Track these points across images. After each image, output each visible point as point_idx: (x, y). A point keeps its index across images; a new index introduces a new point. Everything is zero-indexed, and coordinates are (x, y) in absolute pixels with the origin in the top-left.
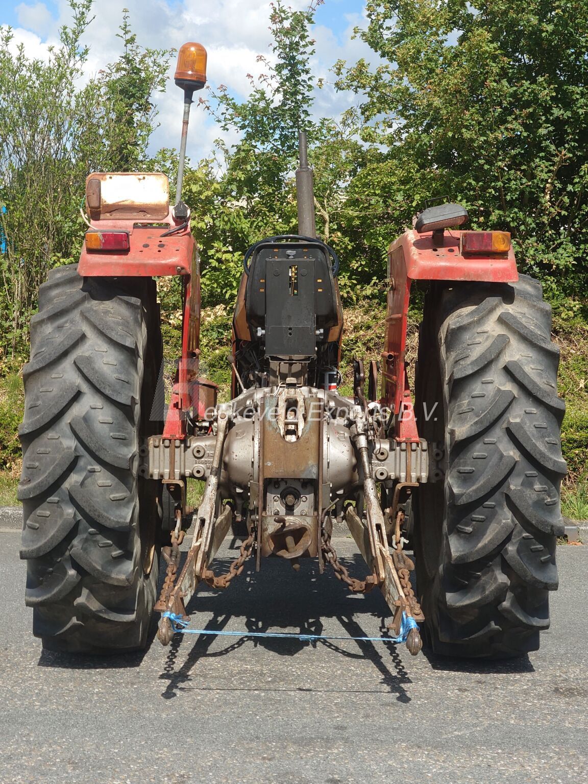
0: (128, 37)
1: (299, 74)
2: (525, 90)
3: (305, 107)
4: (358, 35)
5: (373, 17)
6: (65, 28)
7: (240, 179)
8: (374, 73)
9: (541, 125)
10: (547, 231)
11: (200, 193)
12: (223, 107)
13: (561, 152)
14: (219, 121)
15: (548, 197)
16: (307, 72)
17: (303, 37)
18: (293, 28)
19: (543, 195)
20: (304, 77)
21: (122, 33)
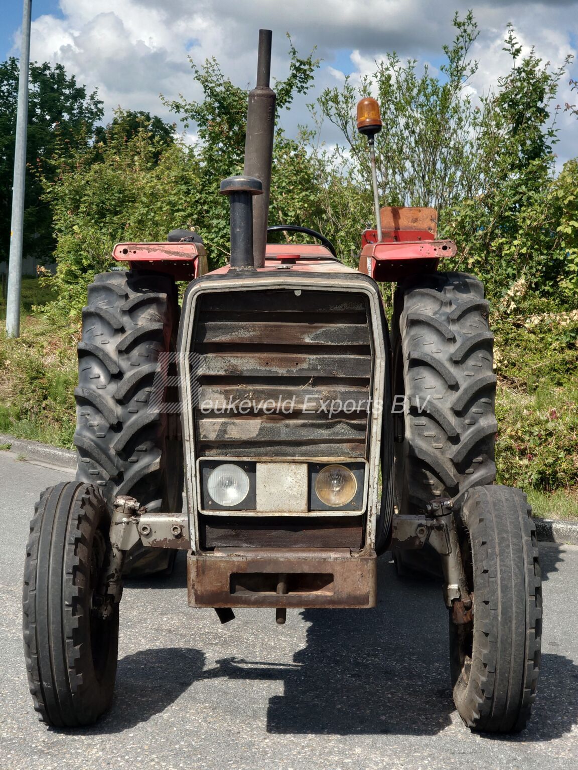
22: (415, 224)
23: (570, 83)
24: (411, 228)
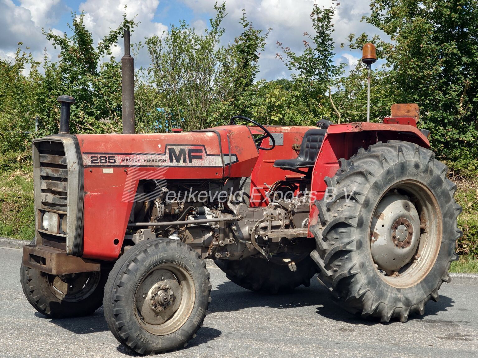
0: (245, 23)
1: (327, 41)
2: (446, 48)
3: (330, 58)
4: (364, 20)
5: (374, 9)
6: (211, 20)
7: (297, 95)
8: (372, 40)
9: (455, 66)
10: (461, 123)
11: (275, 102)
12: (289, 59)
13: (466, 81)
14: (287, 65)
15: (461, 105)
16: (331, 40)
17: (329, 22)
18: (324, 17)
19: (458, 103)
20: (329, 42)
21: (242, 21)
22: (408, 114)
23: (277, 43)
24: (407, 116)
